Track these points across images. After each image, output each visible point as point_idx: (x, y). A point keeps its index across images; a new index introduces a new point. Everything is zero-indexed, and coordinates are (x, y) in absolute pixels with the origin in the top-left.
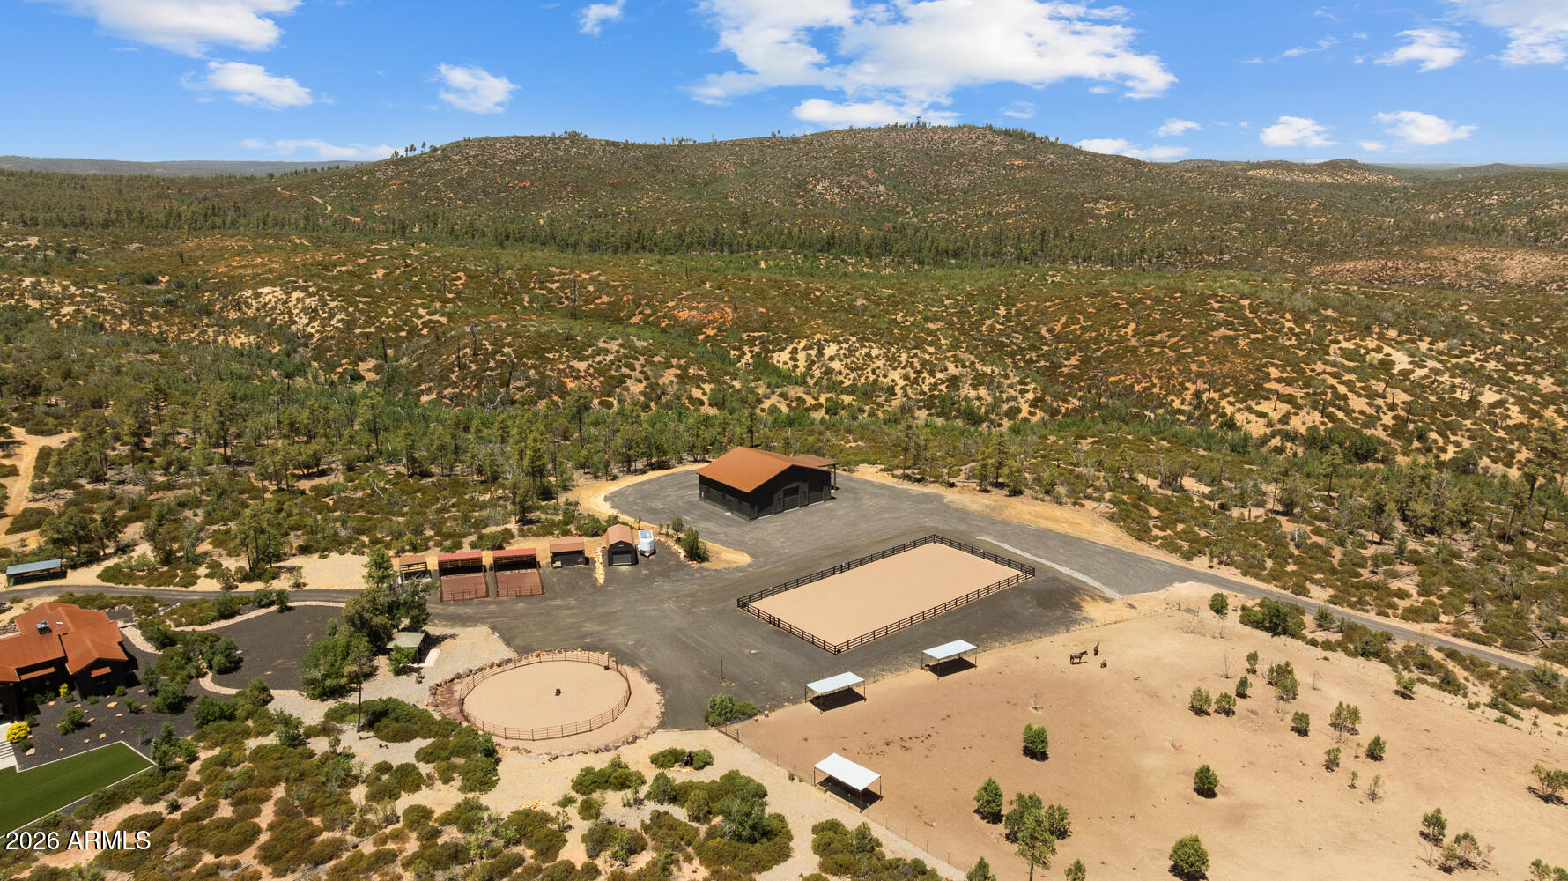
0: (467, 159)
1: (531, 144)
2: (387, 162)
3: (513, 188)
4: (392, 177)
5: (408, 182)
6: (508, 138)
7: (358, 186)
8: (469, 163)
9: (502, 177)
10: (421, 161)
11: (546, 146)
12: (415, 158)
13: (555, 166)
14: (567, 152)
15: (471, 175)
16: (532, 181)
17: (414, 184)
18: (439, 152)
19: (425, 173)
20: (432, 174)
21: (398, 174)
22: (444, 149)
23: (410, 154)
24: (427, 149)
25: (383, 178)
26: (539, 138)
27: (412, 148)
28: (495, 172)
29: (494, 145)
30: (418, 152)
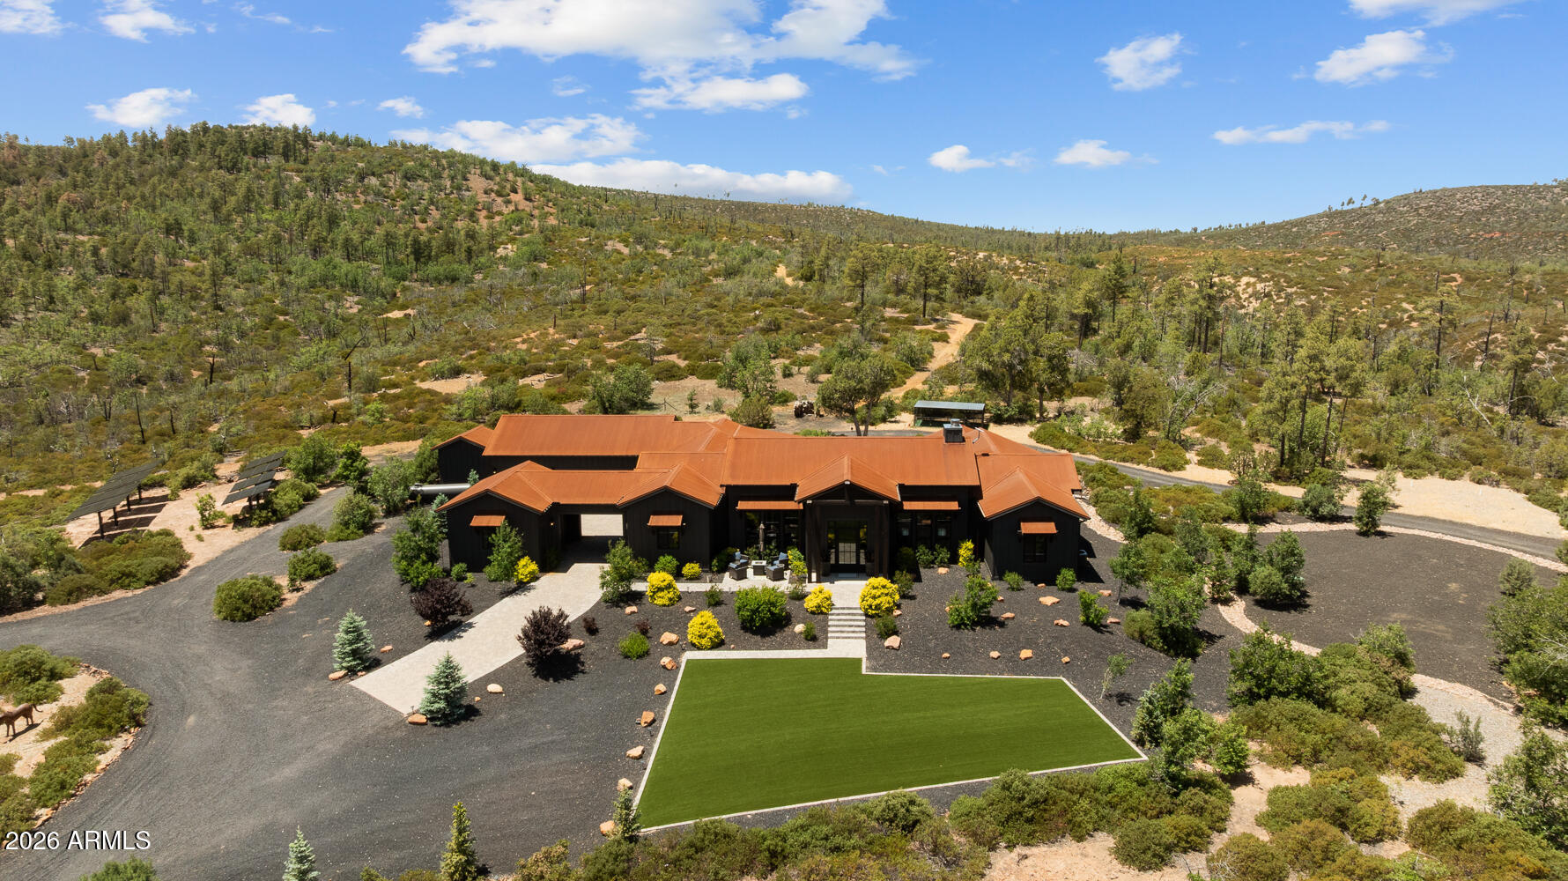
0: (1416, 210)
1: (1504, 193)
2: (1320, 216)
3: (1476, 239)
4: (1325, 229)
5: (1343, 234)
6: (1473, 188)
7: (1286, 236)
8: (1420, 215)
9: (1463, 228)
10: (1362, 213)
11: (1525, 195)
12: (1353, 210)
13: (1537, 217)
14: (1555, 201)
15: (1421, 226)
16: (1503, 233)
17: (1349, 235)
18: (1382, 205)
19: (1363, 225)
20: (1374, 225)
21: (1332, 227)
22: (1388, 202)
23: (1346, 208)
24: (1368, 202)
25: (1314, 229)
26: (1516, 187)
27: (1350, 201)
28: (1453, 223)
29: (1454, 195)
30: (1356, 205)
